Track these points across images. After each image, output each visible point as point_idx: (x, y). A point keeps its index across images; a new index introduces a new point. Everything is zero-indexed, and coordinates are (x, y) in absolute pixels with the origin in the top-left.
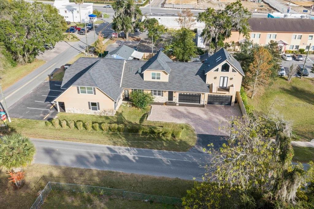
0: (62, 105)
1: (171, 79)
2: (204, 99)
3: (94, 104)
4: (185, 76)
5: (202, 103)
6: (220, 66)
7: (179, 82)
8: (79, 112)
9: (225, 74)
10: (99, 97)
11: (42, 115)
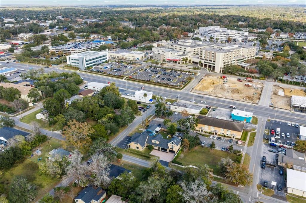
0: (130, 146)
1: (159, 143)
2: (168, 150)
3: (137, 147)
4: (163, 143)
5: (167, 151)
6: (171, 142)
7: (161, 144)
8: (133, 148)
9: (172, 145)
10: (139, 146)
11: (124, 148)
